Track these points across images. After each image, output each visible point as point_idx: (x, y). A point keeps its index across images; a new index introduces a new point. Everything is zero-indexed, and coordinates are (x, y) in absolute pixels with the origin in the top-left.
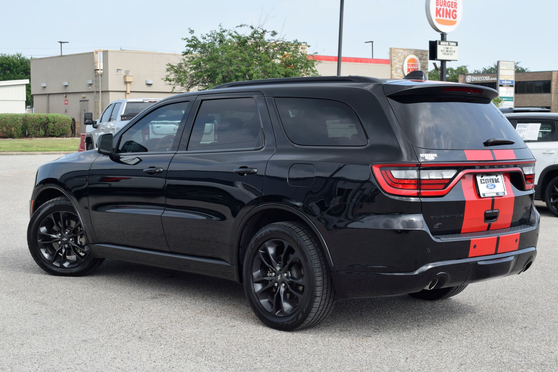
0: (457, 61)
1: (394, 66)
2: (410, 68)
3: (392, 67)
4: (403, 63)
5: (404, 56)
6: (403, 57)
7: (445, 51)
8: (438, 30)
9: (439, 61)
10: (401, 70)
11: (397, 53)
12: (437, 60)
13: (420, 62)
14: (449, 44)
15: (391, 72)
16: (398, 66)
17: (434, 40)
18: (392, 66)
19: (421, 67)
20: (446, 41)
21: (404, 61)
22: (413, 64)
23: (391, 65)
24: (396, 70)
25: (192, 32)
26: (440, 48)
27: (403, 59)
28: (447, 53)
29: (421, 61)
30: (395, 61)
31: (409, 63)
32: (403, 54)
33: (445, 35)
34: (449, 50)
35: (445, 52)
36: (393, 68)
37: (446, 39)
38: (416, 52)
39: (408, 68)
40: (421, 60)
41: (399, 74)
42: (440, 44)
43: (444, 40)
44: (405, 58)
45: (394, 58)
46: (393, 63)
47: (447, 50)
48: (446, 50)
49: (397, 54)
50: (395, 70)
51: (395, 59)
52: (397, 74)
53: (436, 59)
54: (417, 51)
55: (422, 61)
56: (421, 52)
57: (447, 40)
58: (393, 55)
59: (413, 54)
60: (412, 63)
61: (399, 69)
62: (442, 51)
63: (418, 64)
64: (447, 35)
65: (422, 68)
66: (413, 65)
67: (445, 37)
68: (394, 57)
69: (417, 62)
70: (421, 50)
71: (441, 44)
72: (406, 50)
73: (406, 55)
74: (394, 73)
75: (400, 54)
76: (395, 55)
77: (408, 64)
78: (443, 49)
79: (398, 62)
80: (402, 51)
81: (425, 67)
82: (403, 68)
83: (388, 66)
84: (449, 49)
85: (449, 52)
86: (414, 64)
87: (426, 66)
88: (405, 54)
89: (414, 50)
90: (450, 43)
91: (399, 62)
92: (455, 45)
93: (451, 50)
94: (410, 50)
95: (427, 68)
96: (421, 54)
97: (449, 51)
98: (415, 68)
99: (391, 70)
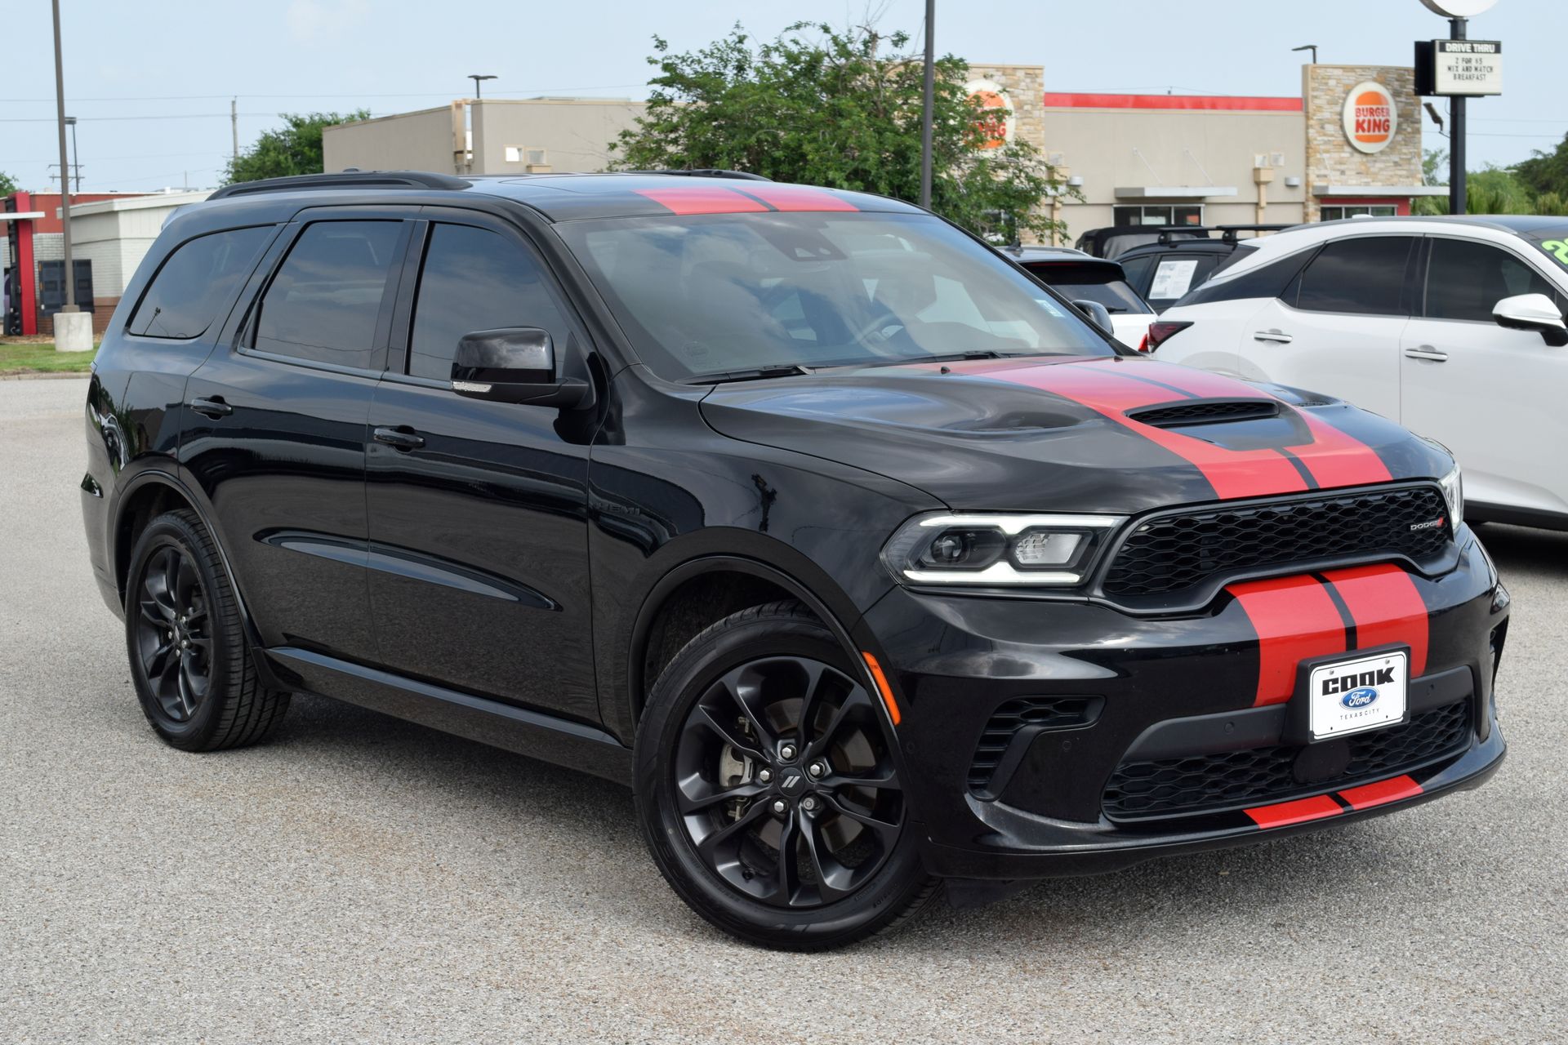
0: (1499, 94)
1: (1314, 115)
2: (1364, 121)
3: (1307, 118)
4: (1343, 106)
5: (1346, 85)
6: (1342, 89)
7: (1460, 69)
8: (1441, 12)
9: (1445, 98)
10: (1338, 128)
11: (1323, 78)
12: (1436, 95)
13: (1397, 102)
14: (1472, 48)
15: (1307, 133)
16: (1326, 115)
17: (1427, 39)
18: (1310, 115)
19: (1399, 116)
20: (1464, 41)
21: (1345, 99)
22: (1371, 109)
23: (1307, 112)
24: (1323, 128)
25: (661, 45)
26: (1442, 61)
27: (1344, 95)
28: (1468, 73)
29: (1398, 99)
30: (1317, 101)
31: (1361, 107)
32: (1344, 82)
33: (1460, 23)
34: (1473, 64)
35: (1460, 71)
36: (1311, 122)
37: (1464, 35)
38: (1383, 75)
39: (1358, 122)
40: (1399, 96)
41: (1330, 138)
42: (1443, 49)
43: (1460, 38)
44: (1347, 92)
45: (1315, 94)
46: (1311, 107)
47: (1465, 65)
48: (1462, 65)
49: (1324, 81)
50: (1317, 127)
51: (1316, 97)
52: (1326, 138)
53: (1432, 93)
54: (1388, 73)
55: (1403, 99)
56: (1400, 75)
57: (1469, 37)
58: (1312, 84)
59: (1375, 80)
60: (1369, 107)
61: (1329, 123)
62: (1449, 69)
63: (1387, 109)
64: (1467, 24)
65: (1401, 119)
66: (1372, 112)
67: (1460, 28)
68: (1314, 89)
69: (1387, 103)
70: (1398, 69)
71: (1447, 50)
72: (1352, 69)
73: (1353, 82)
74: (1316, 135)
75: (1332, 83)
76: (1317, 85)
77: (1358, 110)
78: (1453, 63)
79: (1328, 104)
80: (1339, 72)
81: (1412, 115)
82: (1341, 120)
83: (1297, 117)
84: (1473, 62)
85: (1473, 72)
86: (1374, 107)
87: (1416, 112)
88: (1347, 82)
89: (1375, 68)
90: (1475, 45)
91: (1332, 102)
92: (1493, 51)
93: (1478, 65)
94: (1368, 68)
95: (1417, 117)
96: (1397, 80)
97: (1473, 69)
98: (1377, 118)
99: (1307, 127)
